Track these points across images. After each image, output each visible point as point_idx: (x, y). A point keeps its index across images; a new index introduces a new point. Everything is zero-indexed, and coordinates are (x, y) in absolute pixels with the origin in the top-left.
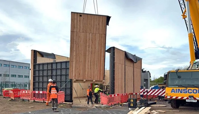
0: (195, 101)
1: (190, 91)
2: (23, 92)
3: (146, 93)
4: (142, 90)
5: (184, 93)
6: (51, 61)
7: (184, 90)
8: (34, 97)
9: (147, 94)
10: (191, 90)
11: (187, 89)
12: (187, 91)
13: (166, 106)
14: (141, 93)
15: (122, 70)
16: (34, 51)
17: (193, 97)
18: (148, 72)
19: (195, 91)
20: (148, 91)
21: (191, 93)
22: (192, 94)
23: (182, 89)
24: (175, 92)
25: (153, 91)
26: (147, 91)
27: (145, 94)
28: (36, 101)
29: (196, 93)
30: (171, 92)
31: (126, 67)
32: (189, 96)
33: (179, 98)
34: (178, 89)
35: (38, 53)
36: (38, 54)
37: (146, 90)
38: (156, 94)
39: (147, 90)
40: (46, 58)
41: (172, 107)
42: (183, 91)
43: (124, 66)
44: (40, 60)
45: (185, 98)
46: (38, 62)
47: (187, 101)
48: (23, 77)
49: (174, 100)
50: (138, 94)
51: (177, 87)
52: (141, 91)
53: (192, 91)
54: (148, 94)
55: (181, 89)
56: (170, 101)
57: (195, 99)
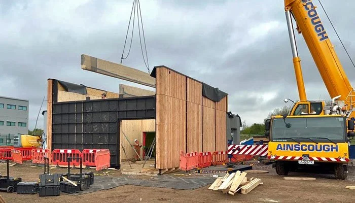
0: (311, 163)
1: (304, 148)
2: (36, 151)
3: (237, 151)
4: (231, 146)
5: (295, 150)
6: (80, 98)
7: (295, 145)
8: (58, 159)
9: (239, 152)
10: (306, 146)
11: (300, 145)
12: (300, 147)
13: (268, 172)
14: (229, 151)
15: (198, 114)
16: (53, 80)
17: (308, 156)
18: (238, 116)
19: (311, 148)
20: (241, 148)
21: (306, 150)
22: (307, 152)
23: (292, 145)
24: (282, 150)
25: (249, 148)
26: (238, 149)
27: (236, 153)
28: (60, 166)
29: (313, 150)
30: (277, 149)
31: (205, 108)
32: (303, 155)
33: (289, 158)
34: (287, 145)
35: (58, 84)
36: (59, 86)
37: (236, 146)
38: (252, 153)
39: (239, 147)
40: (72, 93)
41: (278, 173)
42: (294, 148)
43: (200, 107)
44: (64, 97)
45: (297, 158)
46: (59, 101)
47: (300, 162)
48: (17, 124)
49: (280, 161)
50: (224, 153)
51: (286, 141)
52: (229, 148)
53: (307, 148)
54: (241, 153)
55: (290, 144)
56: (275, 164)
57: (312, 159)
